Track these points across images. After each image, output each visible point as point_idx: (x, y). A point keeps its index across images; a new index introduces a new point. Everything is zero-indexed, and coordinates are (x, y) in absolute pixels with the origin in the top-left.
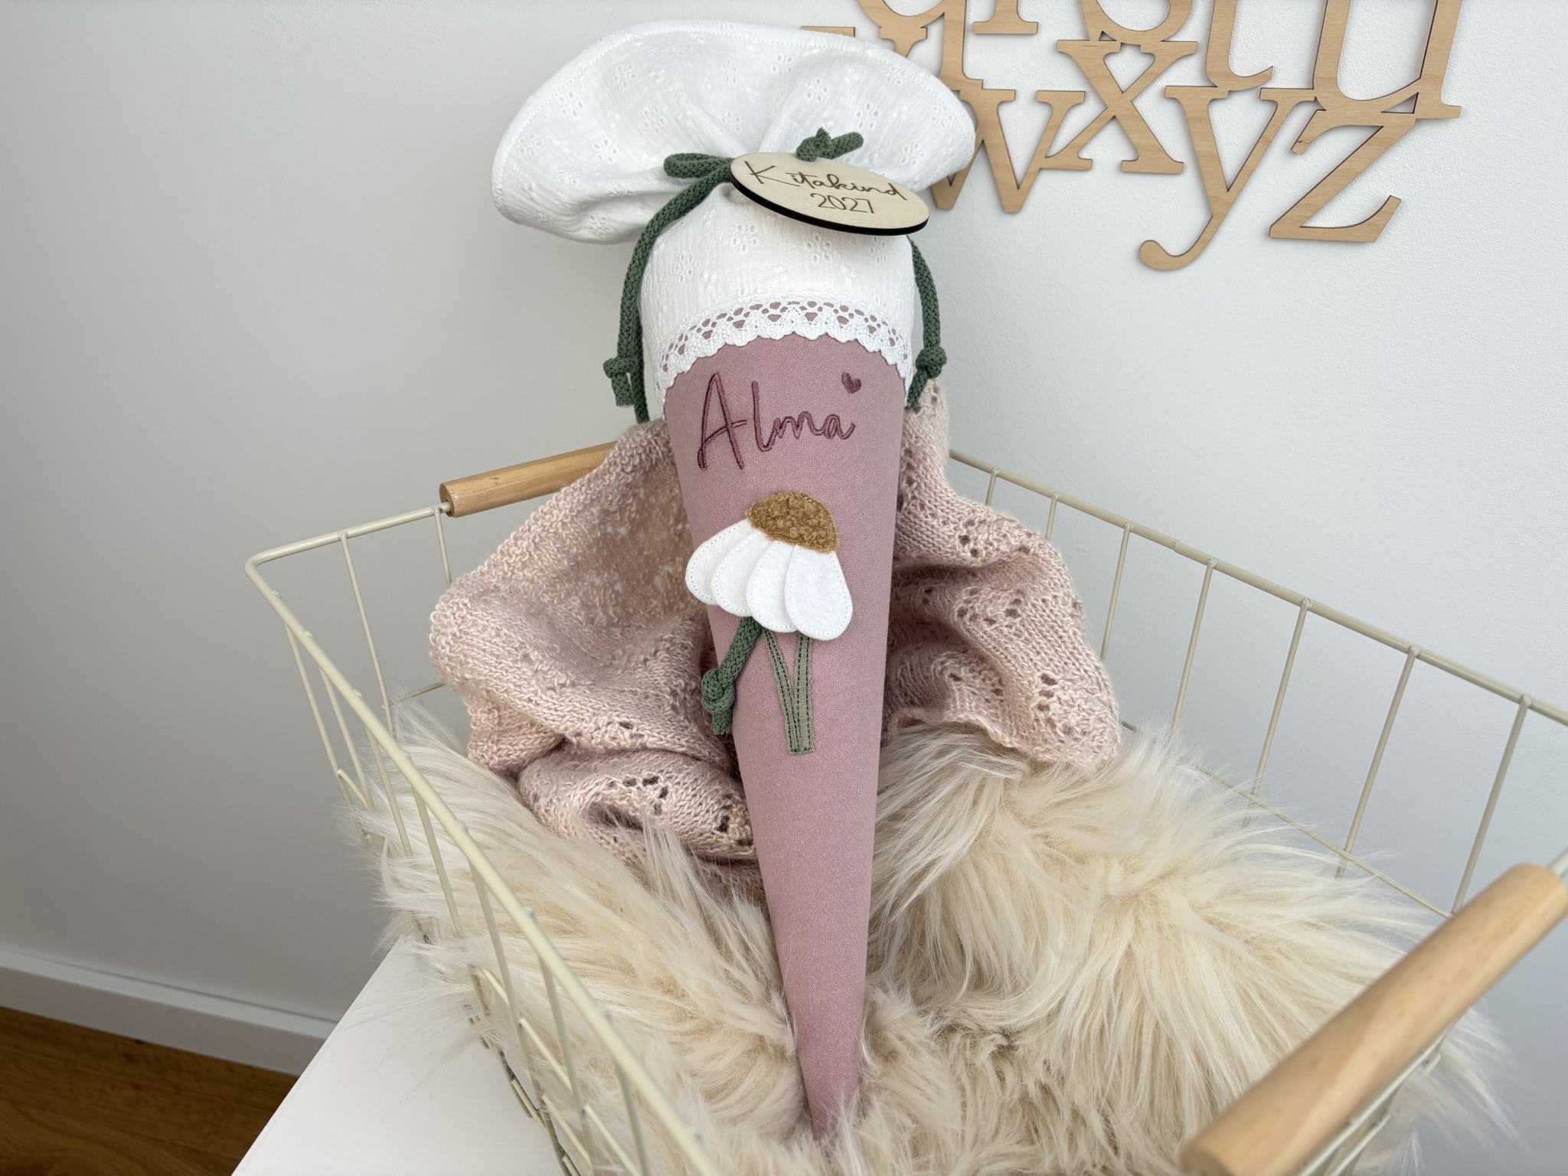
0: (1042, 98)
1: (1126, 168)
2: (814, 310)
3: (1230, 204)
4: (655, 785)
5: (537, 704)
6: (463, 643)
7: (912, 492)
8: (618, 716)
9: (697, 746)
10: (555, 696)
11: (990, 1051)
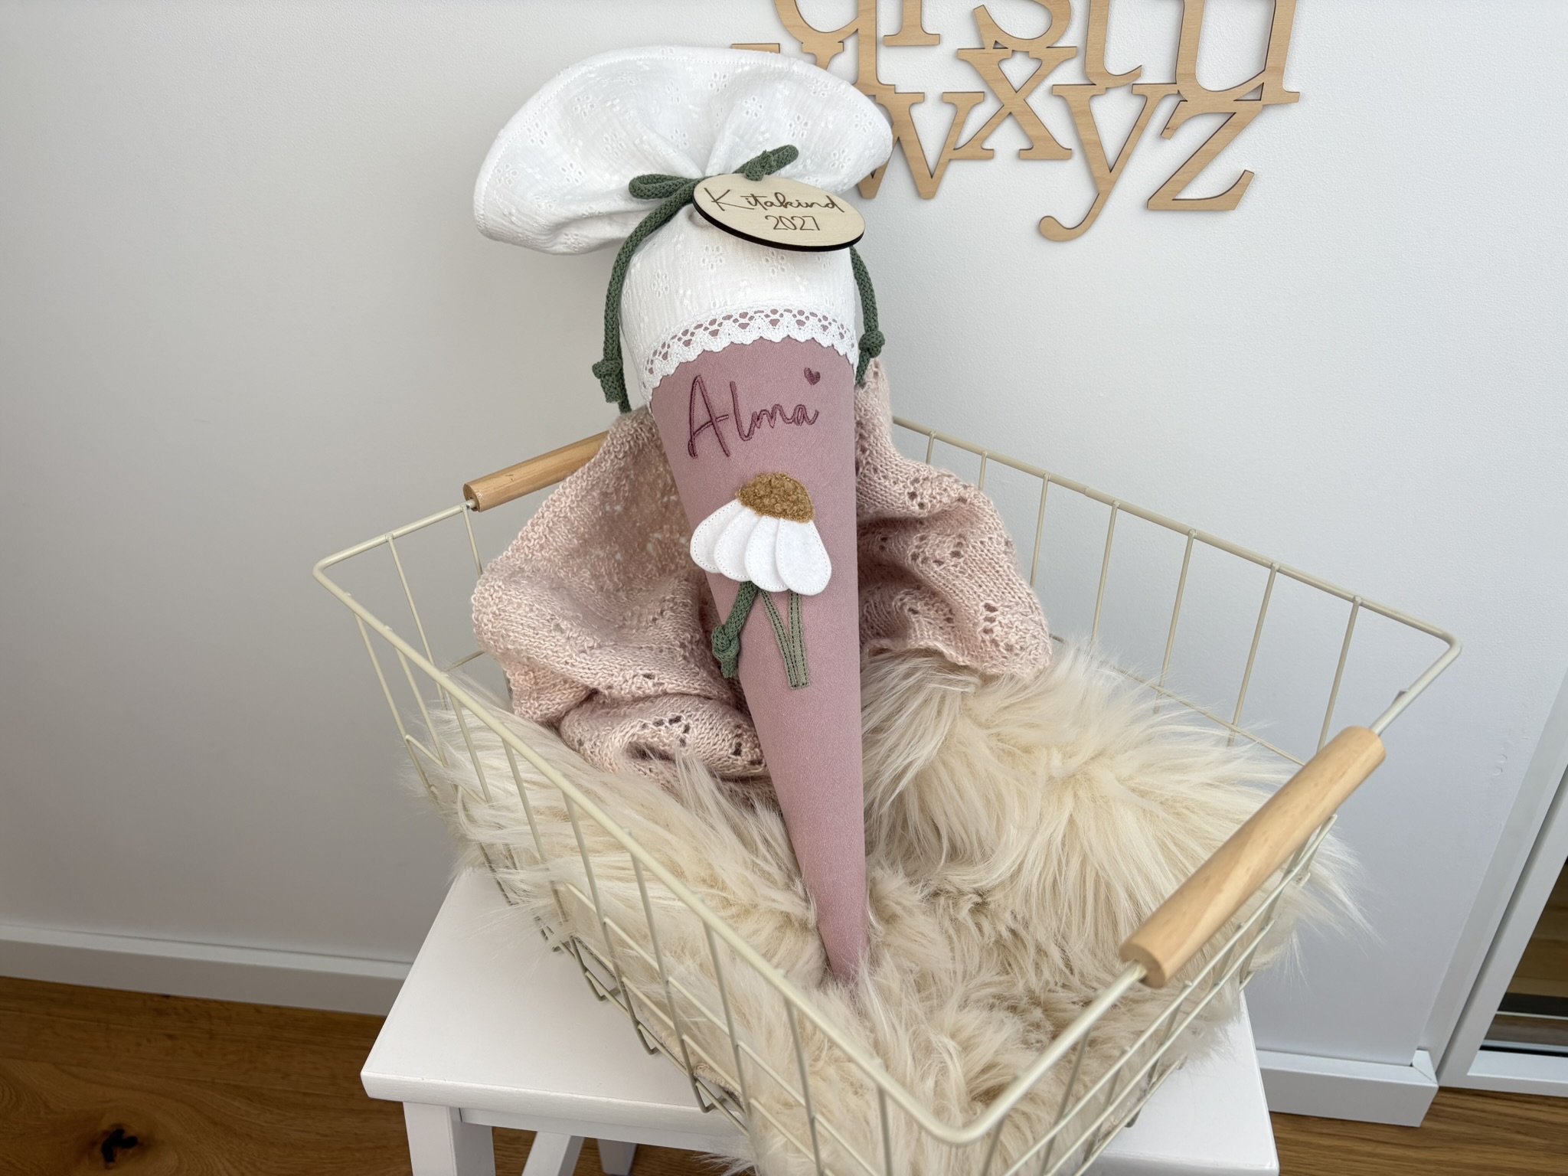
0: (947, 98)
1: (1023, 155)
2: (776, 316)
3: (1113, 183)
4: (680, 723)
5: (573, 666)
6: (502, 619)
7: (866, 459)
8: (641, 669)
9: (707, 687)
10: (589, 658)
11: (968, 908)
